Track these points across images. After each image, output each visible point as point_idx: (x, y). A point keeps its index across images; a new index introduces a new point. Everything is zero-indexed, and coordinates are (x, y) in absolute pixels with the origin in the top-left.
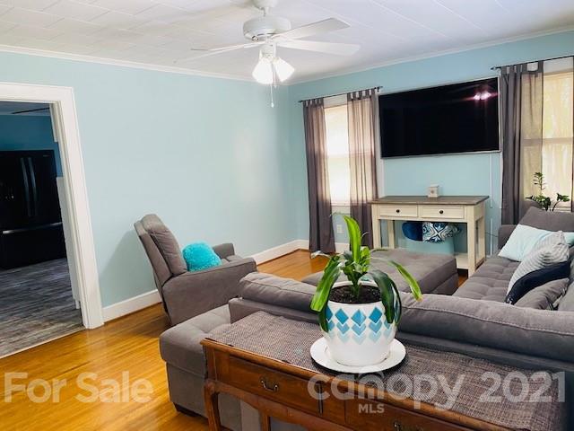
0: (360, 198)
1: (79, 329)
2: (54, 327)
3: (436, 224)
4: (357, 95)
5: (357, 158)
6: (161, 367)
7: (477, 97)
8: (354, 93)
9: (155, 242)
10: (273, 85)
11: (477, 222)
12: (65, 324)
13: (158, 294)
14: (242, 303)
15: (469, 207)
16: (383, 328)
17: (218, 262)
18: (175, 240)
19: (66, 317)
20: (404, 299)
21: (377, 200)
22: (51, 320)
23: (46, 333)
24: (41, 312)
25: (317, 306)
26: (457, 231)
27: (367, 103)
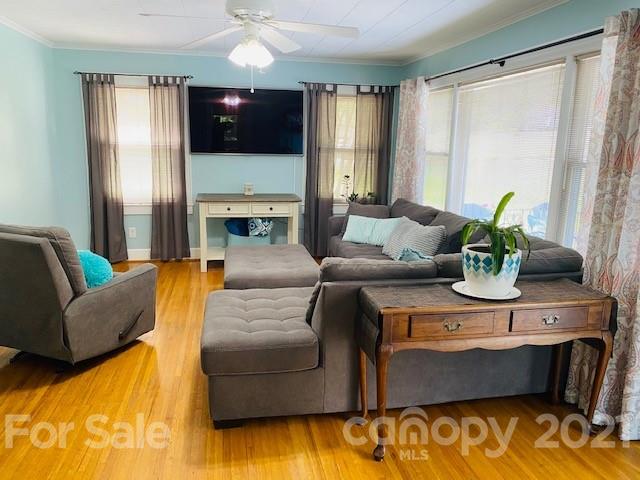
3: (263, 219)
4: (162, 81)
8: (158, 77)
27: (174, 90)
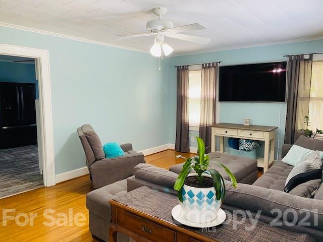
0: (205, 123)
1: (41, 186)
2: (27, 184)
3: (247, 141)
4: (208, 66)
5: (205, 100)
6: (86, 212)
7: (274, 71)
8: (206, 64)
9: (88, 140)
10: (161, 57)
11: (270, 141)
12: (34, 183)
13: (88, 169)
14: (134, 180)
15: (266, 133)
16: (214, 202)
17: (123, 154)
18: (99, 140)
19: (34, 179)
20: (227, 185)
21: (215, 125)
22: (26, 180)
23: (22, 188)
24: (20, 175)
25: (177, 187)
26: (259, 145)
27: (213, 70)
